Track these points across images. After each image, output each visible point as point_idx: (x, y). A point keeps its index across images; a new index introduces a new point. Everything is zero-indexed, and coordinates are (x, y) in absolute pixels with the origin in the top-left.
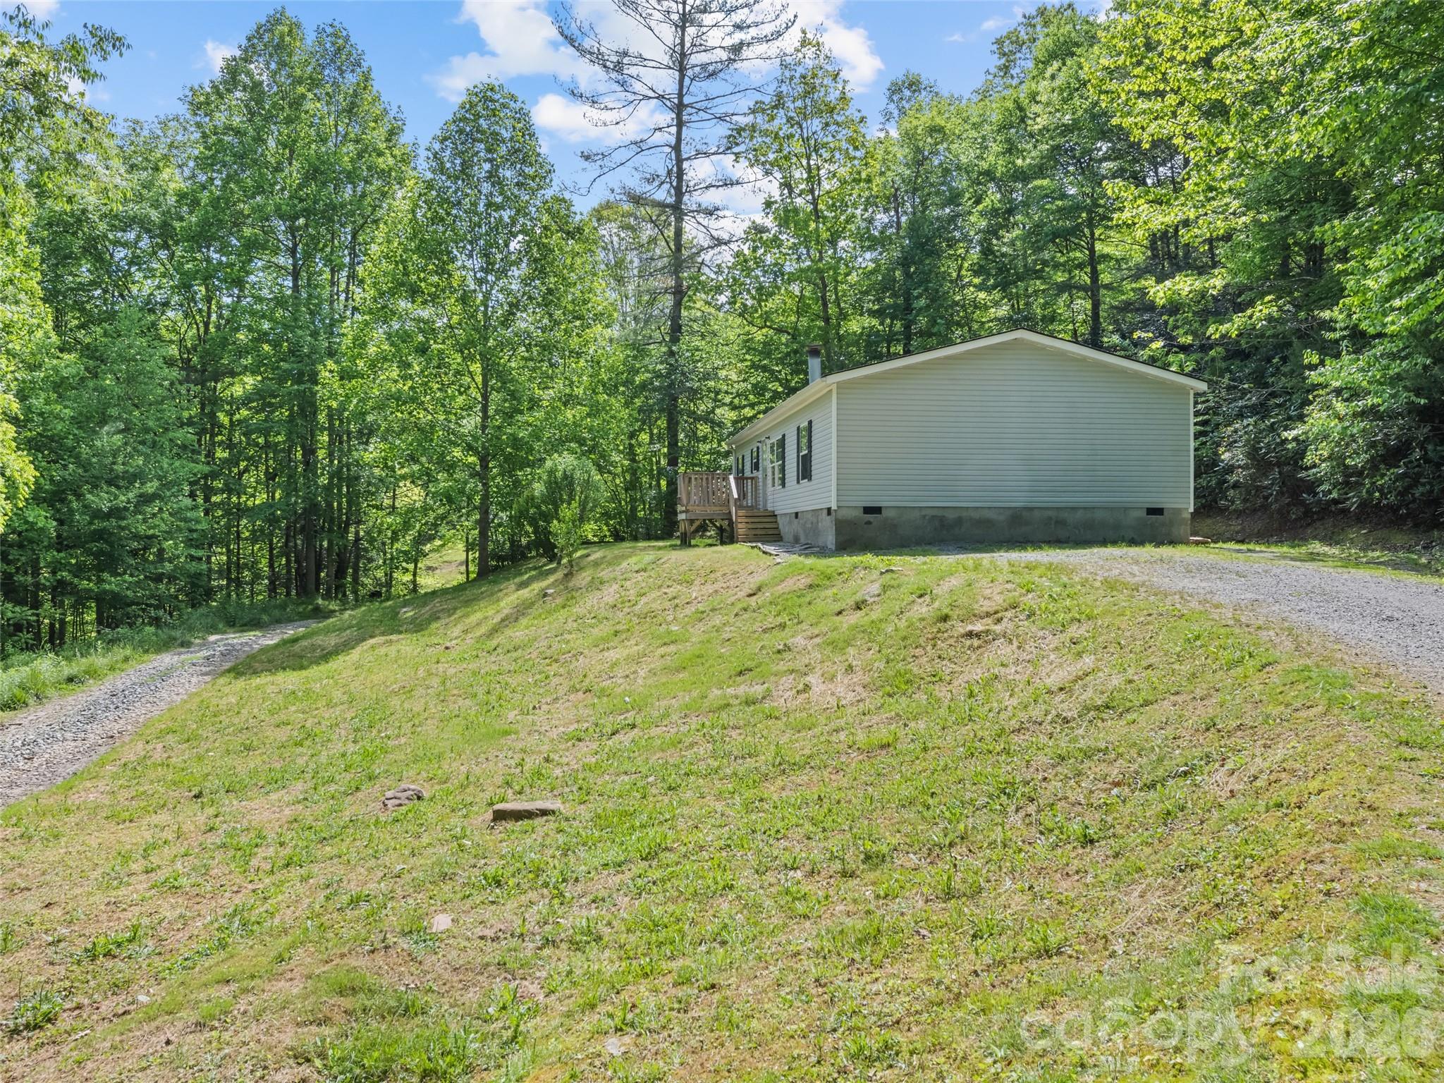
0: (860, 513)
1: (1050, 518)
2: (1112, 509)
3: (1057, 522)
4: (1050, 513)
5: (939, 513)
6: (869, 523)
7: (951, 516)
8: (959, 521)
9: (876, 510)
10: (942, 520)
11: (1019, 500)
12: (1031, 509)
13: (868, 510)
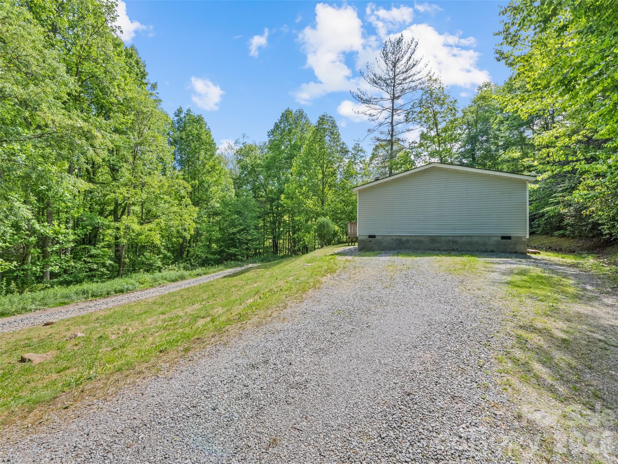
0: (367, 238)
1: (450, 240)
2: (482, 236)
3: (453, 242)
4: (450, 238)
5: (399, 238)
6: (370, 241)
7: (404, 239)
8: (407, 241)
9: (374, 237)
10: (400, 240)
11: (435, 232)
12: (441, 236)
13: (370, 236)
